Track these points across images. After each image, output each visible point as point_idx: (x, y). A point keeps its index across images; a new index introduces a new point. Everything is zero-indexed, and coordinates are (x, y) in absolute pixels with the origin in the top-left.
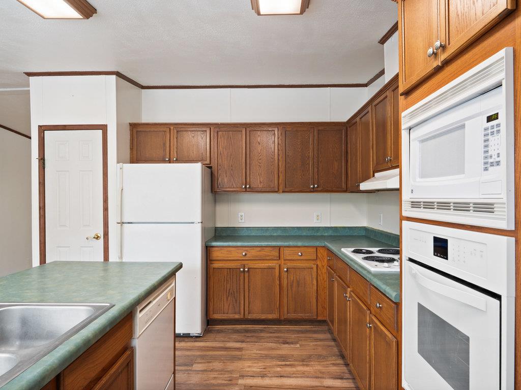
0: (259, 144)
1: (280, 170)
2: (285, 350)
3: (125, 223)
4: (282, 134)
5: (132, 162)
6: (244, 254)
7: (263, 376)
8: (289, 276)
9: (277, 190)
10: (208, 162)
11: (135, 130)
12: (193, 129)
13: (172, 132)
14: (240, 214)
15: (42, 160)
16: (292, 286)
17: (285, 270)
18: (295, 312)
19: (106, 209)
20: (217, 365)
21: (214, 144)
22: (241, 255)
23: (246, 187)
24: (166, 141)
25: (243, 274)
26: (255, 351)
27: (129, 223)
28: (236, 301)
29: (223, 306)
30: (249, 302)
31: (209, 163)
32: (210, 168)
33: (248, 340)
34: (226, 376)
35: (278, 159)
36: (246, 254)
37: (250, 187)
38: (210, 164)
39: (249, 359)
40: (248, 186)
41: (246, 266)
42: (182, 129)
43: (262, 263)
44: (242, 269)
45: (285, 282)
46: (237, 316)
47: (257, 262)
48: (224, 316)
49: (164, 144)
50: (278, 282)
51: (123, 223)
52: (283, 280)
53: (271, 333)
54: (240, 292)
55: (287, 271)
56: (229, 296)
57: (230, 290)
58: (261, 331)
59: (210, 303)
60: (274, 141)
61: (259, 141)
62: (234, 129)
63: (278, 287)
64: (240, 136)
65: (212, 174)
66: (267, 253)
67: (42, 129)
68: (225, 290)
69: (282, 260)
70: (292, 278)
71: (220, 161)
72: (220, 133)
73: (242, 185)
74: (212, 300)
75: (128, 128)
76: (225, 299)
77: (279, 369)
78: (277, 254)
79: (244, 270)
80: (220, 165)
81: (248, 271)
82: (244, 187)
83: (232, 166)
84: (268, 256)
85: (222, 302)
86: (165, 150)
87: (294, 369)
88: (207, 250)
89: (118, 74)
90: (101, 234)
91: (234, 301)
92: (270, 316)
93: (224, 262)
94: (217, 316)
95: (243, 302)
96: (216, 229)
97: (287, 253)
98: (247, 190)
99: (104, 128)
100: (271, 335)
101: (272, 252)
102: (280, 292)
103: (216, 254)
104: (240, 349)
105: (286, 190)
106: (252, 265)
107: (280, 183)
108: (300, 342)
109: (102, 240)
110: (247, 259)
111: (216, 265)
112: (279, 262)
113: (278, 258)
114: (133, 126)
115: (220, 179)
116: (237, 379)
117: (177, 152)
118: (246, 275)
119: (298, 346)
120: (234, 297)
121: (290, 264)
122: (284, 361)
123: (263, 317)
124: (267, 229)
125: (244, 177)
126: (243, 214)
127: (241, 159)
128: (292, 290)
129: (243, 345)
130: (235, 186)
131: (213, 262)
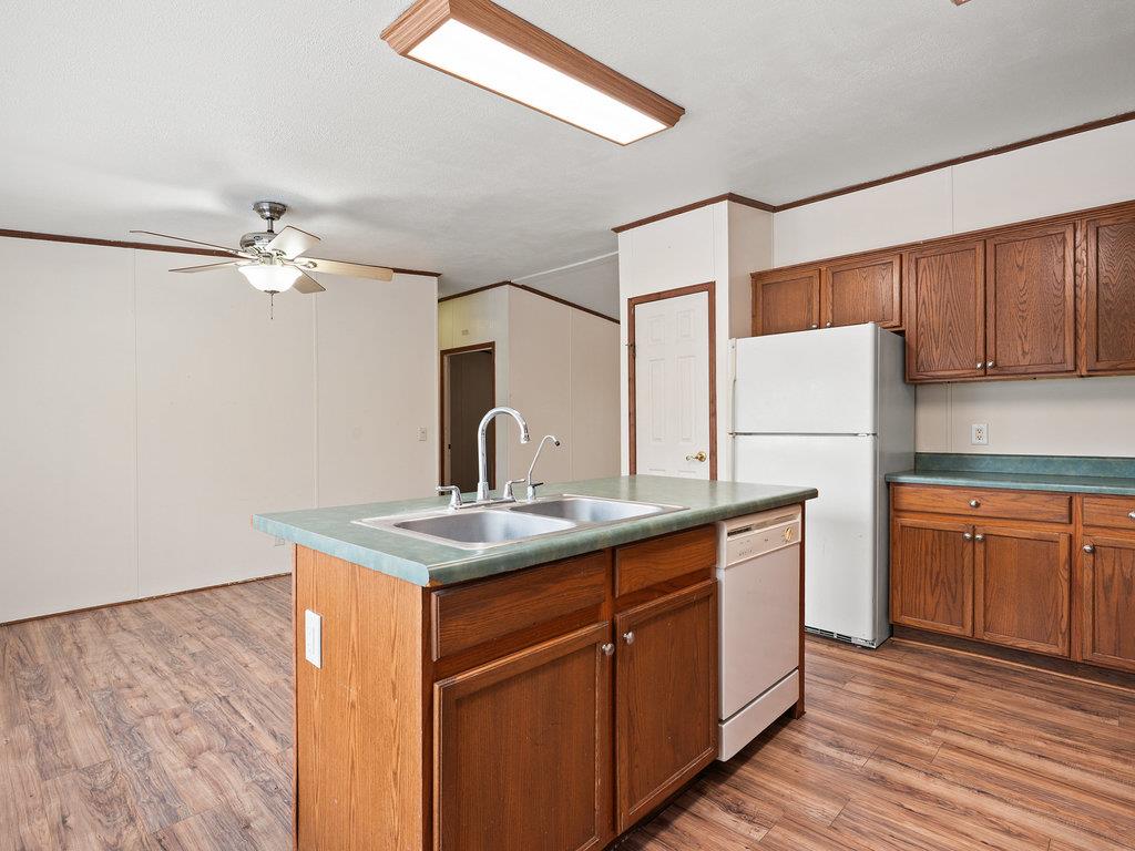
0: (1021, 269)
1: (1082, 320)
2: (1074, 720)
3: (741, 434)
4: (1086, 236)
5: (755, 334)
6: (973, 503)
7: (993, 742)
8: (1098, 565)
9: (1071, 367)
10: (896, 322)
11: (759, 285)
12: (866, 264)
13: (823, 277)
14: (975, 426)
15: (632, 346)
16: (1107, 589)
17: (1087, 548)
18: (1117, 651)
19: (713, 414)
20: (894, 696)
21: (910, 285)
22: (964, 505)
23: (985, 366)
24: (812, 296)
25: (970, 545)
26: (989, 701)
27: (745, 434)
28: (954, 597)
29: (922, 602)
30: (985, 606)
31: (898, 324)
32: (902, 333)
33: (977, 679)
34: (909, 716)
35: (1075, 296)
36: (977, 505)
37: (995, 366)
38: (901, 326)
39: (969, 708)
40: (990, 364)
41: (978, 529)
42: (843, 268)
43: (1020, 527)
44: (967, 535)
45: (1086, 578)
46: (955, 630)
47: (1009, 523)
48: (927, 624)
49: (810, 301)
50: (1066, 575)
51: (737, 434)
52: (1082, 571)
53: (1043, 682)
54: (962, 580)
55: (1093, 551)
56: (936, 585)
57: (938, 574)
58: (1017, 673)
59: (895, 592)
60: (1064, 257)
61: (1020, 263)
62: (955, 248)
63: (1066, 585)
64: (971, 259)
65: (905, 345)
66: (1035, 507)
67: (633, 302)
68: (928, 572)
69: (1079, 526)
70: (1108, 571)
71: (923, 317)
72: (923, 262)
73: (977, 361)
74: (899, 588)
75: (749, 280)
76: (928, 590)
77: (1040, 744)
78: (1065, 511)
79: (973, 538)
80: (923, 326)
81: (984, 540)
82: (979, 366)
83: (950, 324)
84: (1039, 512)
85: (922, 593)
86: (810, 311)
87: (1084, 756)
88: (888, 490)
89: (732, 197)
90: (707, 454)
91: (949, 598)
92: (1042, 648)
93: (927, 516)
94: (908, 620)
95: (970, 603)
96: (918, 456)
97: (1091, 511)
98: (989, 372)
99: (710, 288)
100: (1042, 686)
101: (1047, 505)
102: (1070, 596)
103: (908, 499)
104: (954, 688)
105: (1099, 366)
106: (995, 528)
107: (1079, 352)
108: (1123, 719)
109: (707, 461)
110: (979, 514)
111: (908, 520)
112: (1071, 529)
113: (1067, 520)
114: (757, 278)
115: (922, 353)
116: (931, 727)
117: (832, 311)
118: (980, 548)
119: (1115, 722)
120: (950, 588)
121: (1101, 537)
122: (1059, 735)
123: (1024, 645)
124: (1049, 460)
125: (980, 345)
126: (984, 427)
127: (972, 308)
128: (1107, 599)
129: (963, 684)
130: (957, 365)
131: (901, 514)
